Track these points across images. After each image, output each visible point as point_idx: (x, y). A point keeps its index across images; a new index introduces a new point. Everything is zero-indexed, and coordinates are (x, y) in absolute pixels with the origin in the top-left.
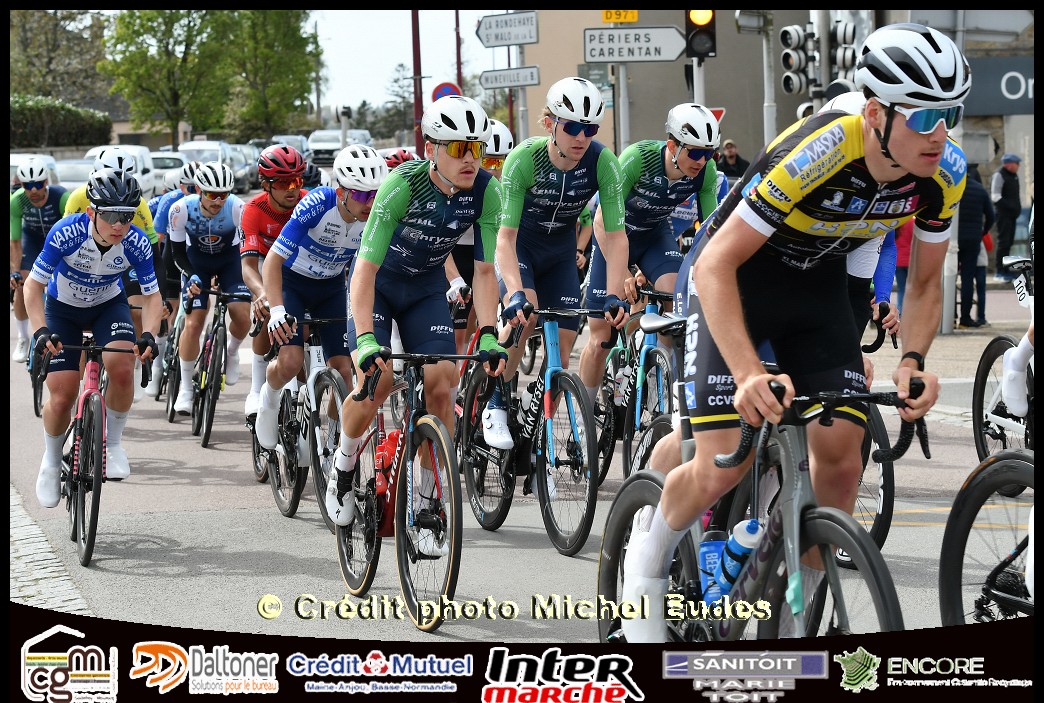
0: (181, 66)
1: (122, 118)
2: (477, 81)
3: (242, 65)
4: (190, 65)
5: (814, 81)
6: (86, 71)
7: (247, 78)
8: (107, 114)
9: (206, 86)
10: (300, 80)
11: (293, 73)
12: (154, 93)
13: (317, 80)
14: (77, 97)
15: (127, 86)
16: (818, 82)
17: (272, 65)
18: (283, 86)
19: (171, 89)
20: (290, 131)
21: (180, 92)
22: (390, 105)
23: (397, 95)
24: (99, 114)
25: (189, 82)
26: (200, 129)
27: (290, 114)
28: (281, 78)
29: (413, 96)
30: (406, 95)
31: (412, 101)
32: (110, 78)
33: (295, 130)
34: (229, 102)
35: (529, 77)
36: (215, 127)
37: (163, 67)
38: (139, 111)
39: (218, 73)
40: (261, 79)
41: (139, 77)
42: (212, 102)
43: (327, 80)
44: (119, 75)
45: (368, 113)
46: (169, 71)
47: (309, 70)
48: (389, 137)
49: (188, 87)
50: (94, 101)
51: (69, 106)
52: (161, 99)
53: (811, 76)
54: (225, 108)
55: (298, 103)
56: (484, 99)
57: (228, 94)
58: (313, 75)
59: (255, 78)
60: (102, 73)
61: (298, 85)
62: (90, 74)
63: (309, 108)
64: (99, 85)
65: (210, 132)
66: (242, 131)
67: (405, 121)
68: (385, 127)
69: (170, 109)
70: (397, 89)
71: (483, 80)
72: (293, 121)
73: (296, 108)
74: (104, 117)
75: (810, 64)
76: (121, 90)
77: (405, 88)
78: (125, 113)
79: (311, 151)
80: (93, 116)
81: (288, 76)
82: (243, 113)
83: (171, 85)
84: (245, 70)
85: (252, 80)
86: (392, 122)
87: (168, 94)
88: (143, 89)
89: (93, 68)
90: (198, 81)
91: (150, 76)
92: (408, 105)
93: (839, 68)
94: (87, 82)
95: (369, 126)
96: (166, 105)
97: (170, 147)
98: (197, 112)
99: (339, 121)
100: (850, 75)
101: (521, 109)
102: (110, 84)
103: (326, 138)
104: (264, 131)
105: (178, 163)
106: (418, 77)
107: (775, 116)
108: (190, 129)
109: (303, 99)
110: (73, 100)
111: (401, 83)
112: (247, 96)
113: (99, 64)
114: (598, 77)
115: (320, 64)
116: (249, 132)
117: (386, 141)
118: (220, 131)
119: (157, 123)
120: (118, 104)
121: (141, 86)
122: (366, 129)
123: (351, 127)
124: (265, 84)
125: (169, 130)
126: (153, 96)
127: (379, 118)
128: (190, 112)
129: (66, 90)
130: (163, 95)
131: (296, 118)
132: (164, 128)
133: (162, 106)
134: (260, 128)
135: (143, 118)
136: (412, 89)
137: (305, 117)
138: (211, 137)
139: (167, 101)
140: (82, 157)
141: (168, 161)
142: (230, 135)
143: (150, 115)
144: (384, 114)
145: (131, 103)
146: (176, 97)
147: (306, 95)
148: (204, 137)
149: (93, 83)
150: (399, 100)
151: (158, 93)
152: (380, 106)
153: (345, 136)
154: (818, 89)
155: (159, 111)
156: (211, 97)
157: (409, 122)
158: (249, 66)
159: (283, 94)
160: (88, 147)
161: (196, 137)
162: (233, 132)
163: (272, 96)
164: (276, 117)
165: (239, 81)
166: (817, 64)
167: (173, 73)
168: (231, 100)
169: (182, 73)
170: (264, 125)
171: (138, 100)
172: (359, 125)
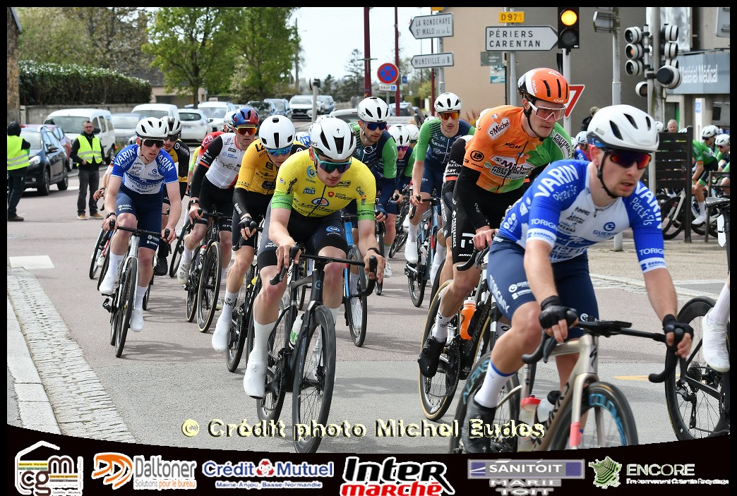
0: (201, 49)
1: (158, 84)
2: (409, 63)
3: (244, 49)
4: (207, 48)
5: (649, 66)
6: (134, 50)
7: (247, 58)
8: (148, 81)
9: (218, 63)
10: (285, 60)
11: (280, 54)
12: (182, 67)
13: (297, 59)
14: (127, 69)
15: (162, 62)
16: (651, 67)
17: (265, 49)
18: (273, 64)
19: (193, 64)
20: (277, 95)
21: (200, 67)
22: (347, 78)
23: (352, 71)
24: (143, 82)
25: (206, 60)
26: (213, 93)
27: (277, 84)
28: (271, 58)
29: (364, 72)
30: (359, 71)
31: (363, 75)
32: (151, 55)
33: (280, 95)
34: (234, 74)
35: (446, 60)
36: (224, 92)
37: (188, 49)
38: (171, 80)
39: (226, 54)
40: (257, 58)
41: (171, 56)
42: (222, 74)
43: (303, 60)
44: (157, 54)
45: (332, 83)
46: (192, 51)
47: (291, 53)
48: (347, 101)
49: (205, 63)
50: (139, 72)
51: (122, 75)
52: (187, 71)
53: (646, 63)
54: (231, 78)
55: (282, 75)
56: (414, 75)
57: (233, 68)
58: (294, 56)
59: (253, 58)
60: (145, 52)
61: (283, 63)
62: (137, 53)
63: (290, 80)
64: (143, 61)
65: (220, 95)
66: (242, 95)
67: (358, 90)
68: (344, 94)
69: (192, 78)
70: (353, 67)
71: (414, 62)
72: (279, 89)
73: (281, 79)
74: (146, 83)
75: (646, 54)
76: (158, 65)
77: (358, 67)
78: (160, 81)
79: (291, 110)
80: (138, 83)
81: (276, 57)
82: (244, 82)
83: (194, 61)
84: (246, 52)
85: (250, 59)
86: (348, 90)
87: (191, 68)
88: (174, 64)
89: (139, 49)
90: (213, 59)
91: (179, 55)
92: (360, 79)
93: (666, 57)
94: (135, 59)
95: (332, 93)
96: (189, 75)
97: (192, 105)
98: (211, 81)
99: (311, 89)
100: (674, 63)
101: (440, 83)
102: (151, 60)
103: (301, 101)
104: (258, 95)
105: (198, 117)
106: (368, 59)
107: (620, 90)
108: (206, 92)
109: (286, 73)
110: (124, 71)
111: (355, 63)
112: (247, 70)
113: (143, 46)
114: (495, 61)
115: (299, 49)
116: (248, 96)
117: (344, 104)
118: (228, 95)
119: (183, 88)
120: (156, 75)
121: (172, 62)
122: (330, 95)
123: (320, 93)
124: (259, 62)
125: (192, 94)
126: (181, 69)
127: (340, 87)
128: (206, 81)
129: (119, 64)
130: (188, 69)
131: (281, 87)
132: (187, 92)
133: (187, 76)
134: (255, 93)
135: (174, 85)
136: (363, 67)
137: (287, 85)
138: (221, 99)
139: (190, 72)
140: (130, 111)
141: (190, 115)
142: (235, 98)
143: (178, 83)
144: (343, 85)
145: (165, 74)
146: (197, 70)
147: (288, 70)
148: (216, 99)
149: (139, 59)
150: (354, 75)
151: (184, 67)
152: (341, 79)
153: (315, 100)
154: (651, 72)
155: (185, 80)
156: (221, 71)
157: (360, 91)
158: (248, 49)
159: (273, 69)
160: (134, 105)
161: (210, 99)
162: (236, 95)
163: (264, 71)
164: (266, 86)
165: (241, 60)
166: (650, 54)
167: (195, 53)
168: (236, 73)
169: (201, 53)
170: (258, 91)
171: (170, 72)
172: (325, 92)
